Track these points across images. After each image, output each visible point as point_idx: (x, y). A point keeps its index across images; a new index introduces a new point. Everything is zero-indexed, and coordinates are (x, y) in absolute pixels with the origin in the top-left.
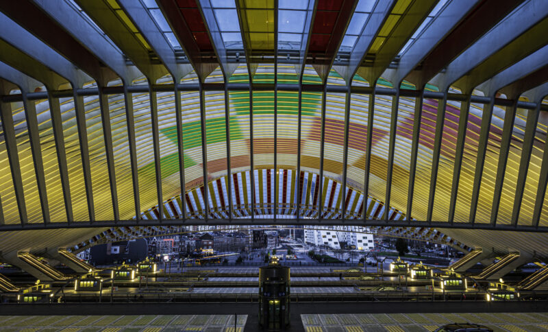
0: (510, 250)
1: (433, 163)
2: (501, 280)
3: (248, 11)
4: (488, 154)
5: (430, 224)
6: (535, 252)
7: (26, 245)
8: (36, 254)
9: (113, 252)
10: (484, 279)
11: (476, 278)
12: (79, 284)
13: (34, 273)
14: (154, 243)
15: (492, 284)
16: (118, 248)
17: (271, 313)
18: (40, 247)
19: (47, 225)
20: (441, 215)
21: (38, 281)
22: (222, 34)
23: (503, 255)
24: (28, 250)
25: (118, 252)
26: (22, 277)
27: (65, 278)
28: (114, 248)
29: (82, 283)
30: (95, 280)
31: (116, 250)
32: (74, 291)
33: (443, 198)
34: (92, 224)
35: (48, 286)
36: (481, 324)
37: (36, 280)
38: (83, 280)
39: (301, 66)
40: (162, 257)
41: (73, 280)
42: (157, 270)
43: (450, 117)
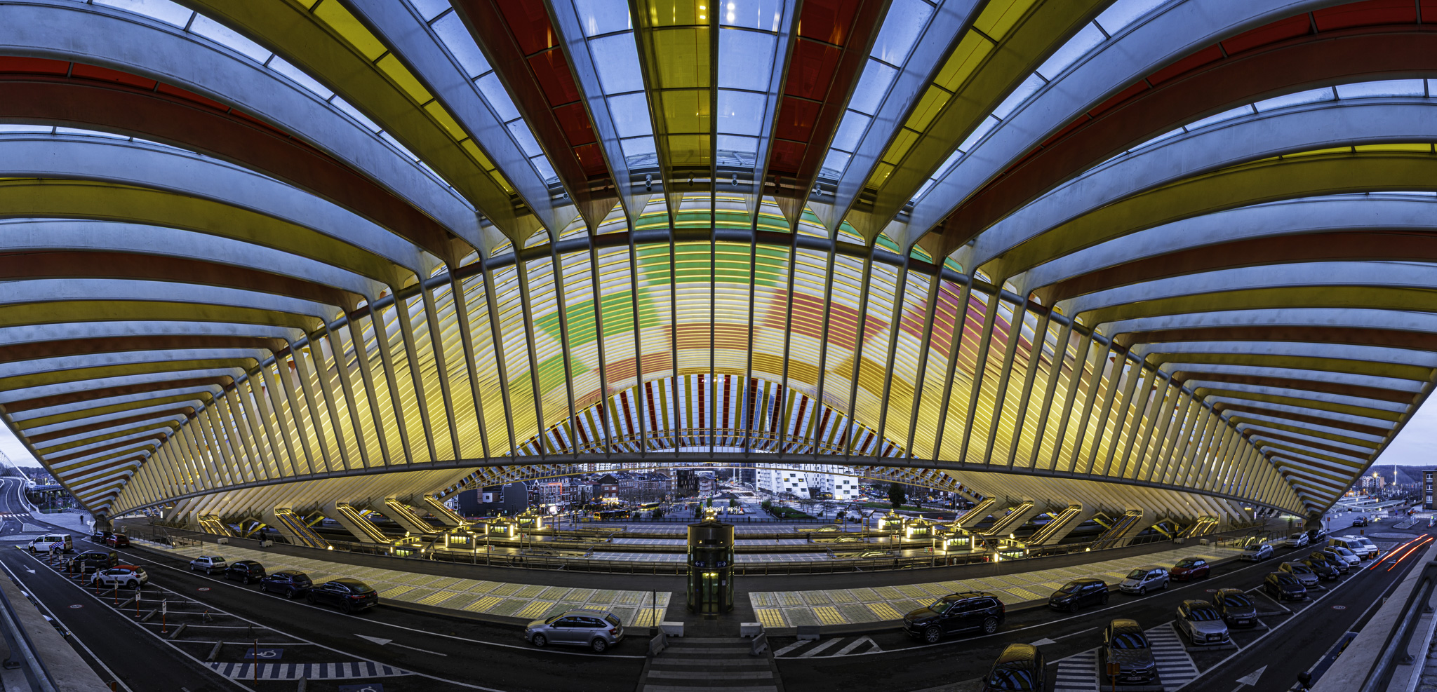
0: (1025, 499)
1: (947, 377)
2: (1012, 536)
3: (665, 95)
4: (1013, 373)
5: (935, 464)
6: (1049, 500)
7: (391, 491)
8: (403, 501)
9: (485, 500)
10: (994, 535)
11: (985, 534)
12: (450, 539)
13: (404, 524)
14: (535, 488)
15: (1002, 541)
16: (491, 495)
17: (706, 590)
18: (406, 493)
19: (410, 467)
20: (950, 452)
21: (408, 534)
22: (622, 142)
23: (1016, 504)
24: (394, 496)
25: (491, 500)
26: (392, 528)
27: (435, 532)
28: (486, 494)
29: (453, 538)
30: (467, 536)
31: (488, 497)
32: (445, 548)
33: (955, 428)
34: (458, 463)
35: (418, 539)
36: (985, 591)
37: (405, 531)
38: (454, 535)
39: (754, 198)
40: (548, 508)
41: (442, 534)
42: (543, 525)
43: (974, 315)
